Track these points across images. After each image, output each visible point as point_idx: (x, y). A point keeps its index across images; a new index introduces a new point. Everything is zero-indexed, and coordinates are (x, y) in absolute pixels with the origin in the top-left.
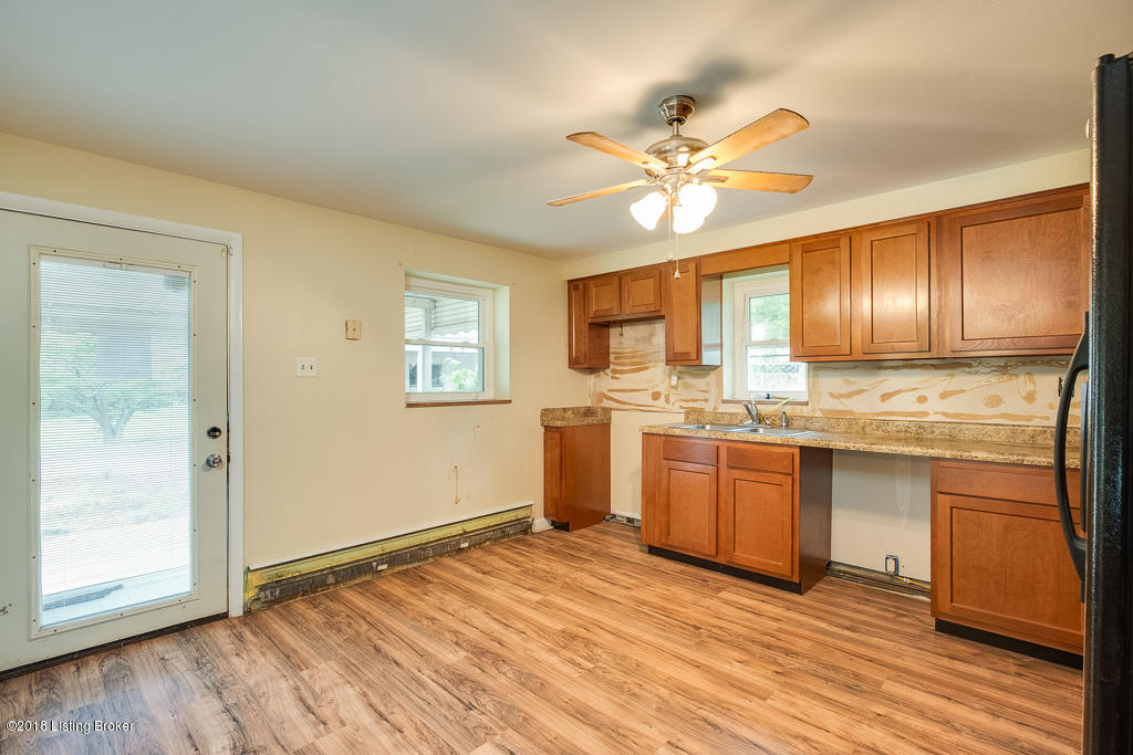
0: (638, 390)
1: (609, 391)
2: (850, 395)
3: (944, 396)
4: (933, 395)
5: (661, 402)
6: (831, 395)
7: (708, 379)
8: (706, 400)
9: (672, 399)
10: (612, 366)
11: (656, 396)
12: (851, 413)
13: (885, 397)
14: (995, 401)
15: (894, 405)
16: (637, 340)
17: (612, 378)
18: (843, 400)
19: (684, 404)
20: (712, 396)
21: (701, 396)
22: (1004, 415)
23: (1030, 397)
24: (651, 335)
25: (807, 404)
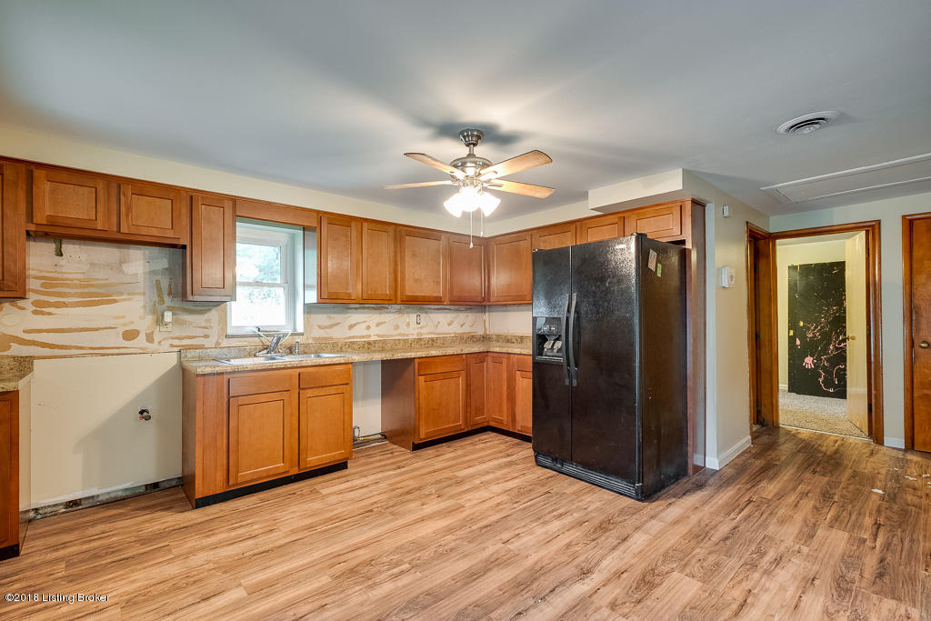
0: (97, 330)
1: (24, 331)
2: (331, 327)
3: (378, 325)
4: (373, 325)
5: (141, 341)
6: (320, 327)
7: (206, 316)
8: (206, 336)
9: (157, 338)
10: (32, 297)
11: (130, 335)
12: (332, 338)
13: (351, 327)
14: (397, 327)
15: (355, 332)
16: (93, 265)
17: (35, 312)
18: (327, 330)
19: (176, 342)
20: (214, 332)
21: (199, 332)
22: (399, 335)
23: (408, 325)
24: (122, 262)
25: (302, 334)
